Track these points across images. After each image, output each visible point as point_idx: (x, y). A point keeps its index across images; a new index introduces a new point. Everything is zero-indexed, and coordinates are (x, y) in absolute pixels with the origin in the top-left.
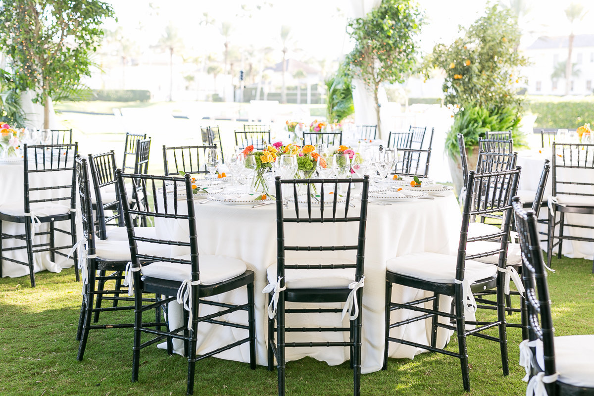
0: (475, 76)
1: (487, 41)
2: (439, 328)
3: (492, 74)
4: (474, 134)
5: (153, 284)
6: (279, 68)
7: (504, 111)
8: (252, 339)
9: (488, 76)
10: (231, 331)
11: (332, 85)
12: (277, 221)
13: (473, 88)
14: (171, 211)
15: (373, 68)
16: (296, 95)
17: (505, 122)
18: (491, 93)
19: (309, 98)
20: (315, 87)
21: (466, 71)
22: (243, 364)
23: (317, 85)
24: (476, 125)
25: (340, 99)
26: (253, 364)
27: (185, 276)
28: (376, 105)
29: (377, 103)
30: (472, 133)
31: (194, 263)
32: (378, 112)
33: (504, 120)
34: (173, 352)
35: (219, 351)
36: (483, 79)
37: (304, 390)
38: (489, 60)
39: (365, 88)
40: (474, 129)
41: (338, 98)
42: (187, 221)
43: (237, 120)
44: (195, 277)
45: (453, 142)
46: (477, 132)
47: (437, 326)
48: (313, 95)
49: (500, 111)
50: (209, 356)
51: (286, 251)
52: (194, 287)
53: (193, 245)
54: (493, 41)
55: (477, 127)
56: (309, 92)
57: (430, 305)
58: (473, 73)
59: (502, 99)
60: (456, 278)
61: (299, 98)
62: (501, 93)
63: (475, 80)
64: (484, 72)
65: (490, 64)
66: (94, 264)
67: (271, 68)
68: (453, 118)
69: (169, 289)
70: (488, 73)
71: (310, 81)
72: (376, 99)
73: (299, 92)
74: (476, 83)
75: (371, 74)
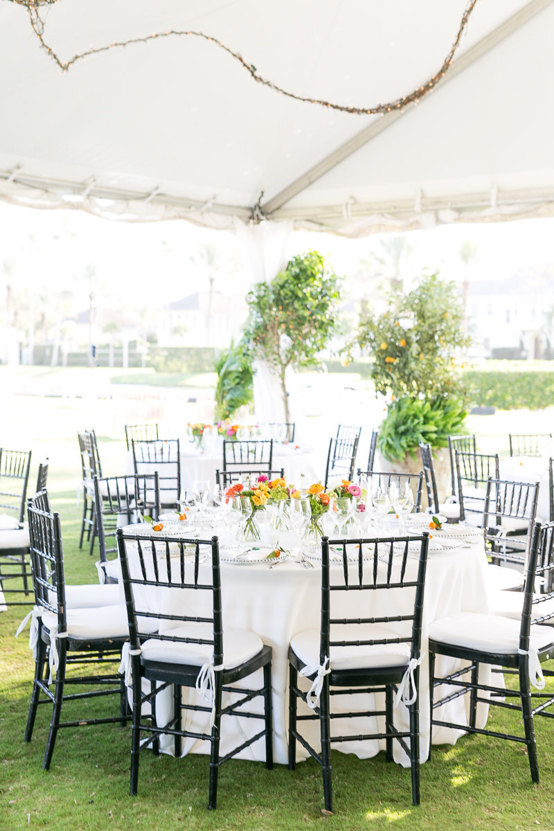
0: (412, 359)
1: (426, 317)
2: (479, 703)
3: (432, 357)
4: (414, 432)
5: (159, 670)
6: (84, 318)
7: (447, 403)
8: (269, 732)
9: (428, 359)
10: (238, 722)
11: (222, 366)
12: (322, 589)
13: (410, 374)
14: (190, 579)
15: (278, 346)
16: (107, 355)
17: (450, 417)
18: (432, 380)
19: (126, 360)
20: (133, 345)
21: (401, 352)
22: (256, 763)
23: (135, 342)
24: (416, 421)
25: (233, 384)
26: (270, 763)
27: (206, 659)
28: (283, 394)
29: (284, 391)
30: (411, 431)
31: (218, 643)
32: (286, 403)
33: (449, 414)
34: (160, 751)
35: (238, 750)
36: (423, 364)
37: (348, 793)
38: (428, 341)
39: (270, 372)
40: (414, 427)
41: (231, 383)
42: (211, 592)
43: (46, 396)
44: (218, 661)
45: (388, 442)
46: (418, 430)
47: (476, 702)
48: (131, 355)
49: (442, 403)
50: (229, 757)
51: (331, 625)
52: (217, 673)
53: (217, 621)
54: (433, 317)
55: (418, 423)
56: (126, 352)
57: (467, 678)
58: (410, 356)
59: (444, 389)
60: (521, 648)
61: (112, 359)
62: (442, 380)
63: (413, 365)
64: (422, 356)
65: (431, 345)
66: (65, 645)
67: (71, 319)
68: (386, 412)
69: (182, 676)
70: (428, 357)
71: (125, 337)
72: (283, 386)
73: (111, 352)
74: (415, 369)
75: (276, 354)
